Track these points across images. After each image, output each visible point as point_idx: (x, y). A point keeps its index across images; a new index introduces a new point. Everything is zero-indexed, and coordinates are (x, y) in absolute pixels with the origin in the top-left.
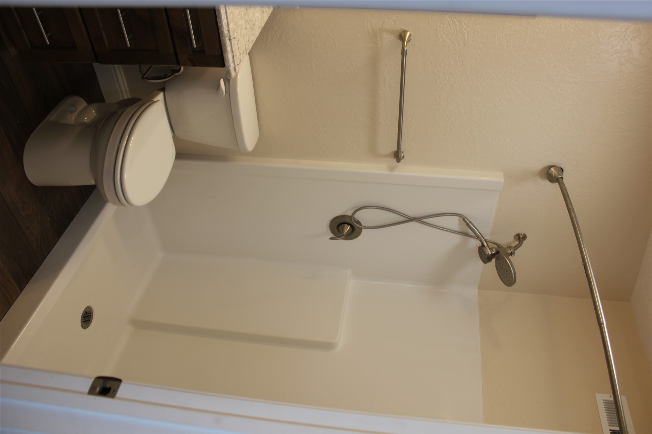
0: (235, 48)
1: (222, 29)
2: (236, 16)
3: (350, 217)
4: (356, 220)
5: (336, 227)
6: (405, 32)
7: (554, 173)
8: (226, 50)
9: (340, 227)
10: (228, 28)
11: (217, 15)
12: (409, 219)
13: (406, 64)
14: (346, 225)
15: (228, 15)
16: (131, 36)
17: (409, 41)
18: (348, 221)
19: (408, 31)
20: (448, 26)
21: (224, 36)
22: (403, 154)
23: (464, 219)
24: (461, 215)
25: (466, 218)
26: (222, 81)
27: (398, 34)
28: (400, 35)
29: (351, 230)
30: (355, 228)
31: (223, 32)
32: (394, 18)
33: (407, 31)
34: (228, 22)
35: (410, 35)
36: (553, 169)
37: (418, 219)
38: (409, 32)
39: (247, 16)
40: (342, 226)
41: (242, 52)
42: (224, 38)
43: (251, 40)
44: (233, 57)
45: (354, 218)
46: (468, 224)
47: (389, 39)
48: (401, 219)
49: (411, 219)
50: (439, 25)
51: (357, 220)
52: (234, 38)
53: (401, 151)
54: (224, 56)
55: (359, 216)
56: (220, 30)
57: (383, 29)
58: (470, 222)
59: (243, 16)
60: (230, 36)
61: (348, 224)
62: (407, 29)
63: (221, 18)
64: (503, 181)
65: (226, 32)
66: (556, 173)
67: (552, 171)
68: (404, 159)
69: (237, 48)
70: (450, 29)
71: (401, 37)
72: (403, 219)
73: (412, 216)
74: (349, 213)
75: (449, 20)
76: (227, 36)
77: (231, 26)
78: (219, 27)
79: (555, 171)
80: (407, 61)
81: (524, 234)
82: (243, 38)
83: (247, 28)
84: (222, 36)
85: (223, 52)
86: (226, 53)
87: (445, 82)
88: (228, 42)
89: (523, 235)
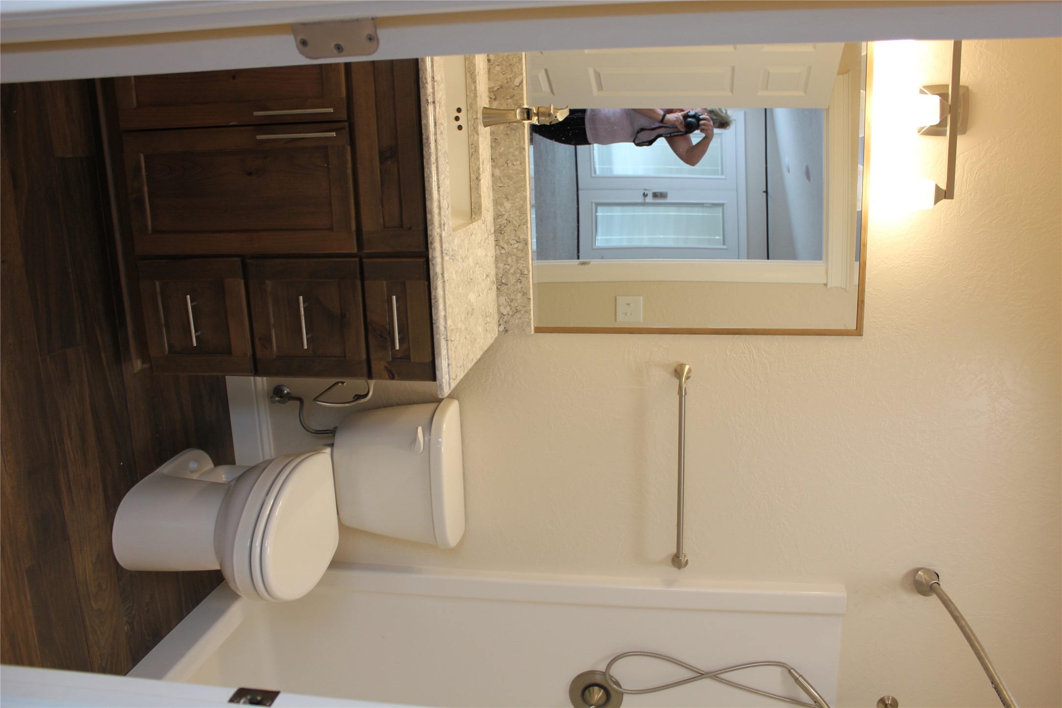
0: (452, 354)
1: (437, 324)
2: (456, 314)
3: (604, 674)
4: (614, 680)
5: (580, 693)
6: (682, 366)
7: (925, 579)
8: (440, 353)
9: (587, 692)
10: (446, 323)
11: (433, 305)
12: (699, 675)
13: (686, 413)
14: (596, 688)
15: (447, 306)
16: (310, 336)
17: (688, 378)
18: (598, 679)
19: (686, 363)
20: (742, 355)
21: (439, 334)
22: (686, 558)
23: (789, 671)
24: (784, 663)
25: (792, 668)
26: (420, 430)
27: (673, 369)
28: (676, 371)
29: (605, 698)
30: (612, 693)
31: (438, 327)
32: (665, 346)
33: (685, 365)
34: (445, 316)
35: (690, 371)
36: (922, 572)
37: (714, 675)
38: (689, 365)
39: (468, 323)
40: (589, 691)
41: (459, 365)
42: (438, 336)
43: (471, 356)
44: (449, 365)
45: (611, 676)
46: (796, 680)
47: (661, 378)
48: (690, 674)
49: (702, 674)
50: (729, 354)
51: (616, 680)
52: (452, 341)
53: (682, 554)
54: (436, 363)
55: (619, 671)
56: (434, 326)
57: (652, 363)
58: (800, 676)
59: (463, 318)
60: (447, 335)
61: (600, 686)
62: (684, 362)
63: (437, 308)
64: (846, 595)
65: (442, 328)
66: (928, 578)
67: (920, 576)
68: (687, 567)
69: (453, 356)
70: (745, 359)
71: (678, 373)
72: (692, 675)
73: (703, 669)
74: (602, 668)
75: (743, 347)
76: (443, 335)
77: (449, 322)
78: (434, 322)
79: (925, 576)
80: (686, 409)
81: (892, 697)
82: (462, 348)
83: (467, 337)
84: (437, 333)
85: (436, 356)
86: (440, 358)
87: (744, 439)
88: (443, 343)
89: (892, 699)
